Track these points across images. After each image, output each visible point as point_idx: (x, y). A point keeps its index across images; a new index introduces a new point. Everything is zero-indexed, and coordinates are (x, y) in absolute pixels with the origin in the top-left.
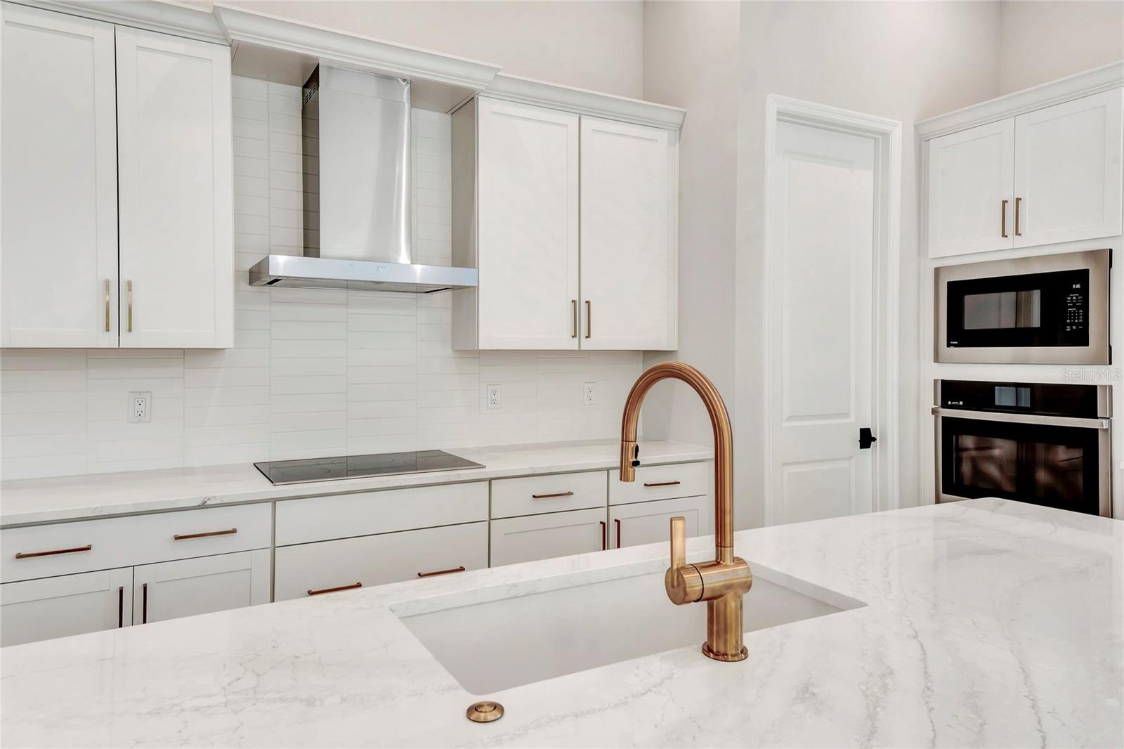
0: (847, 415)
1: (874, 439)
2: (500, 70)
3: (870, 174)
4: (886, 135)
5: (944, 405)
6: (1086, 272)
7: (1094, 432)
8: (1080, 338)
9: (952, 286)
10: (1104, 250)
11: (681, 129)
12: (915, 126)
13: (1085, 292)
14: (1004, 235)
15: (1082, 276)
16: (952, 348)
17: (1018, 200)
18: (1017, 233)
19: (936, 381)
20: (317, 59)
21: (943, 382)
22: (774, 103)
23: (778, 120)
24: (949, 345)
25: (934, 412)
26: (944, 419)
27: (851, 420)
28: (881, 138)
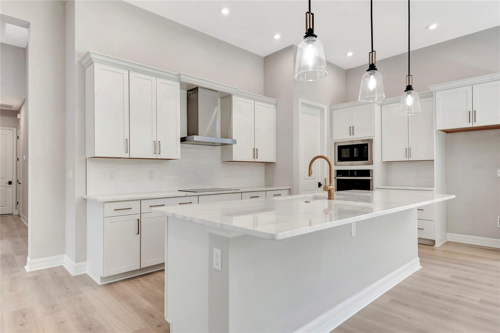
0: (315, 179)
1: (322, 185)
2: (239, 89)
3: (320, 118)
4: (323, 109)
5: (337, 176)
6: (367, 144)
7: (369, 180)
8: (366, 159)
9: (339, 147)
10: (371, 139)
11: (276, 105)
12: (329, 107)
13: (367, 148)
14: (350, 135)
15: (367, 145)
16: (339, 162)
17: (353, 127)
18: (353, 135)
19: (335, 170)
20: (198, 85)
21: (337, 170)
22: (301, 100)
23: (302, 104)
24: (338, 161)
25: (335, 178)
26: (337, 179)
27: (316, 180)
28: (322, 110)
